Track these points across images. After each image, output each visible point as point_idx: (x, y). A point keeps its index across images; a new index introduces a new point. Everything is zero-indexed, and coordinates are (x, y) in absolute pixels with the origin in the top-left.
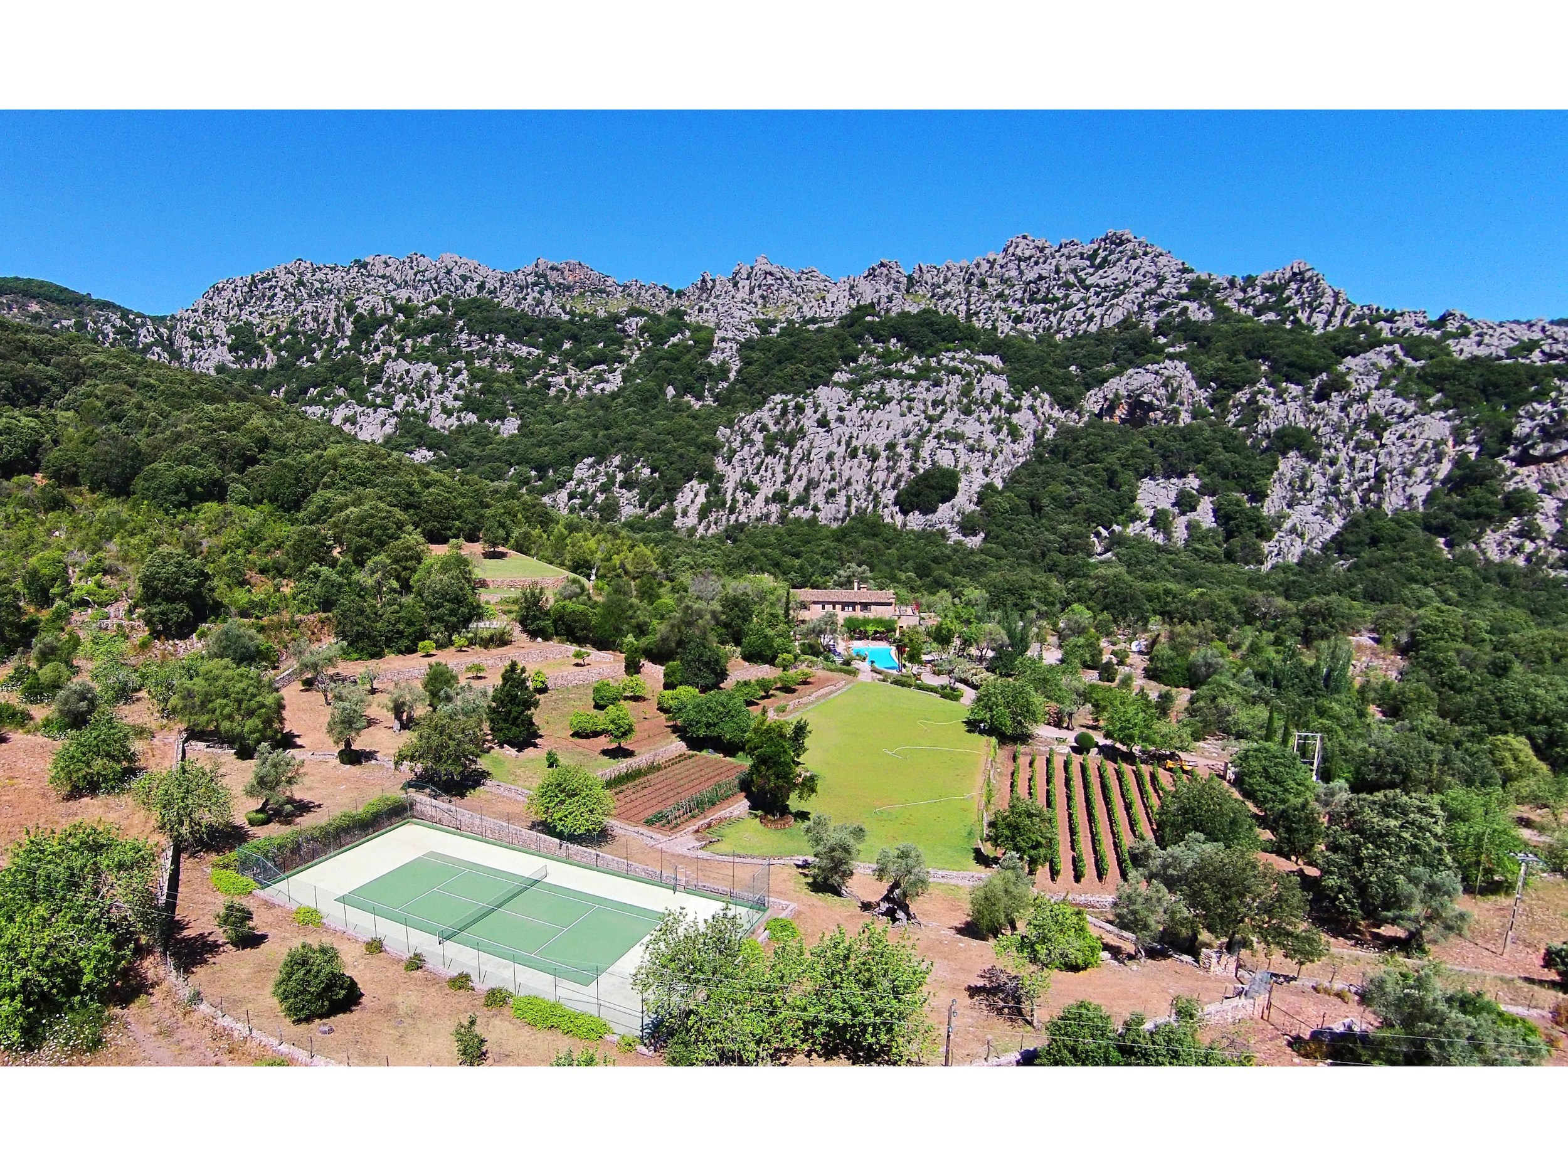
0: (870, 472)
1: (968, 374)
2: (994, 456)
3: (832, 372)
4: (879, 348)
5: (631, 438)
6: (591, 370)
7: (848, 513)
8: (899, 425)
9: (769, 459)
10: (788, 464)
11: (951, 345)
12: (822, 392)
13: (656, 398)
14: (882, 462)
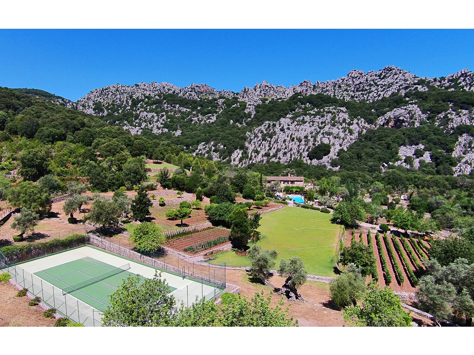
0: (299, 146)
1: (334, 113)
2: (344, 140)
3: (286, 114)
4: (303, 106)
5: (217, 136)
6: (206, 116)
7: (291, 160)
8: (309, 130)
9: (264, 142)
10: (270, 143)
11: (328, 105)
12: (282, 120)
13: (227, 124)
14: (303, 142)
